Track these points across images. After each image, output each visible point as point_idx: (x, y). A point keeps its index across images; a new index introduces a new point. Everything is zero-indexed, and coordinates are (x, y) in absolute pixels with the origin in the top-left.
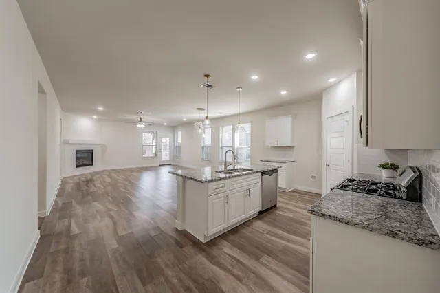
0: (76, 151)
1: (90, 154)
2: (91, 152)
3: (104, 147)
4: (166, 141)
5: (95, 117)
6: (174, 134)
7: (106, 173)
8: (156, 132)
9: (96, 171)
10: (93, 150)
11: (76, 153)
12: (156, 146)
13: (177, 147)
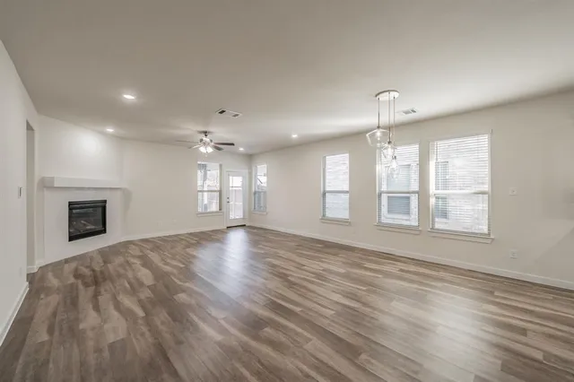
0: (70, 204)
1: (100, 210)
2: (102, 206)
3: (127, 195)
4: (236, 182)
5: (110, 130)
6: (250, 168)
7: (135, 251)
8: (221, 166)
9: (111, 244)
10: (105, 201)
11: (70, 209)
12: (220, 192)
13: (255, 193)
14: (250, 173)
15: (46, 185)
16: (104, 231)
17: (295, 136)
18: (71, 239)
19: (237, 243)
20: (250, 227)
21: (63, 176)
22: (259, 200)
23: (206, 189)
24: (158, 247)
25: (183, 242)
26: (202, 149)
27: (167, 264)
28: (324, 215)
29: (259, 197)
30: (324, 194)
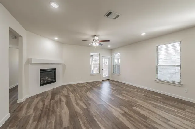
0: (40, 70)
2: (54, 71)
3: (64, 66)
4: (106, 61)
5: (56, 38)
6: (111, 55)
7: (65, 92)
8: (100, 54)
9: (57, 86)
10: (55, 69)
11: (40, 73)
12: (99, 65)
13: (114, 66)
14: (111, 57)
15: (29, 62)
16: (55, 81)
17: (143, 34)
18: (41, 85)
19: (106, 88)
20: (112, 80)
21: (36, 58)
22: (115, 69)
23: (93, 64)
24: (75, 90)
25: (85, 88)
26: (94, 44)
27: (77, 104)
28: (157, 79)
29: (115, 67)
30: (157, 67)
